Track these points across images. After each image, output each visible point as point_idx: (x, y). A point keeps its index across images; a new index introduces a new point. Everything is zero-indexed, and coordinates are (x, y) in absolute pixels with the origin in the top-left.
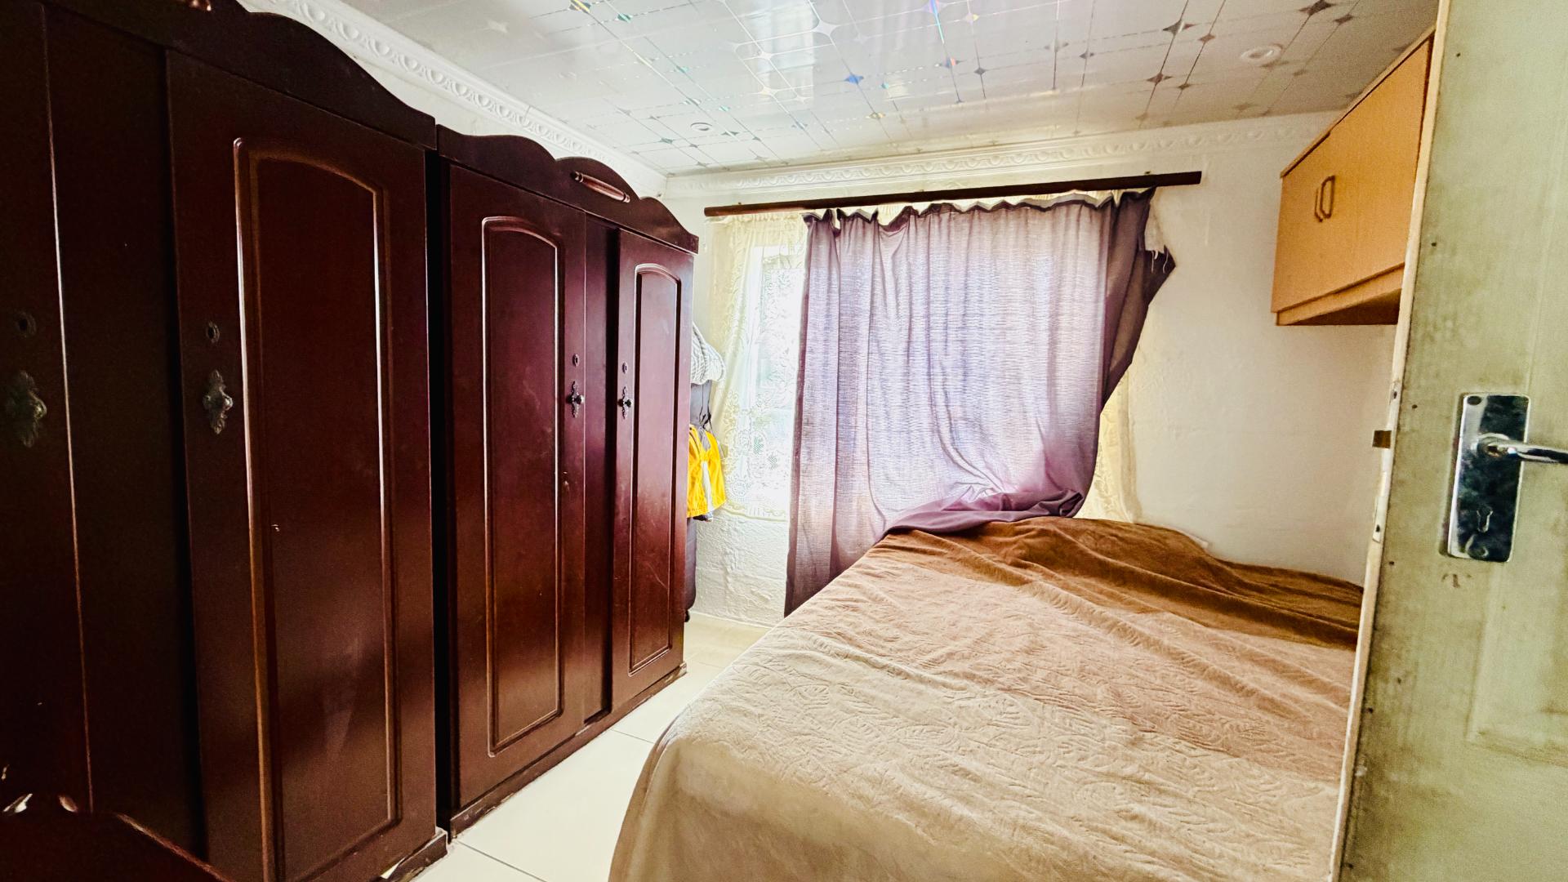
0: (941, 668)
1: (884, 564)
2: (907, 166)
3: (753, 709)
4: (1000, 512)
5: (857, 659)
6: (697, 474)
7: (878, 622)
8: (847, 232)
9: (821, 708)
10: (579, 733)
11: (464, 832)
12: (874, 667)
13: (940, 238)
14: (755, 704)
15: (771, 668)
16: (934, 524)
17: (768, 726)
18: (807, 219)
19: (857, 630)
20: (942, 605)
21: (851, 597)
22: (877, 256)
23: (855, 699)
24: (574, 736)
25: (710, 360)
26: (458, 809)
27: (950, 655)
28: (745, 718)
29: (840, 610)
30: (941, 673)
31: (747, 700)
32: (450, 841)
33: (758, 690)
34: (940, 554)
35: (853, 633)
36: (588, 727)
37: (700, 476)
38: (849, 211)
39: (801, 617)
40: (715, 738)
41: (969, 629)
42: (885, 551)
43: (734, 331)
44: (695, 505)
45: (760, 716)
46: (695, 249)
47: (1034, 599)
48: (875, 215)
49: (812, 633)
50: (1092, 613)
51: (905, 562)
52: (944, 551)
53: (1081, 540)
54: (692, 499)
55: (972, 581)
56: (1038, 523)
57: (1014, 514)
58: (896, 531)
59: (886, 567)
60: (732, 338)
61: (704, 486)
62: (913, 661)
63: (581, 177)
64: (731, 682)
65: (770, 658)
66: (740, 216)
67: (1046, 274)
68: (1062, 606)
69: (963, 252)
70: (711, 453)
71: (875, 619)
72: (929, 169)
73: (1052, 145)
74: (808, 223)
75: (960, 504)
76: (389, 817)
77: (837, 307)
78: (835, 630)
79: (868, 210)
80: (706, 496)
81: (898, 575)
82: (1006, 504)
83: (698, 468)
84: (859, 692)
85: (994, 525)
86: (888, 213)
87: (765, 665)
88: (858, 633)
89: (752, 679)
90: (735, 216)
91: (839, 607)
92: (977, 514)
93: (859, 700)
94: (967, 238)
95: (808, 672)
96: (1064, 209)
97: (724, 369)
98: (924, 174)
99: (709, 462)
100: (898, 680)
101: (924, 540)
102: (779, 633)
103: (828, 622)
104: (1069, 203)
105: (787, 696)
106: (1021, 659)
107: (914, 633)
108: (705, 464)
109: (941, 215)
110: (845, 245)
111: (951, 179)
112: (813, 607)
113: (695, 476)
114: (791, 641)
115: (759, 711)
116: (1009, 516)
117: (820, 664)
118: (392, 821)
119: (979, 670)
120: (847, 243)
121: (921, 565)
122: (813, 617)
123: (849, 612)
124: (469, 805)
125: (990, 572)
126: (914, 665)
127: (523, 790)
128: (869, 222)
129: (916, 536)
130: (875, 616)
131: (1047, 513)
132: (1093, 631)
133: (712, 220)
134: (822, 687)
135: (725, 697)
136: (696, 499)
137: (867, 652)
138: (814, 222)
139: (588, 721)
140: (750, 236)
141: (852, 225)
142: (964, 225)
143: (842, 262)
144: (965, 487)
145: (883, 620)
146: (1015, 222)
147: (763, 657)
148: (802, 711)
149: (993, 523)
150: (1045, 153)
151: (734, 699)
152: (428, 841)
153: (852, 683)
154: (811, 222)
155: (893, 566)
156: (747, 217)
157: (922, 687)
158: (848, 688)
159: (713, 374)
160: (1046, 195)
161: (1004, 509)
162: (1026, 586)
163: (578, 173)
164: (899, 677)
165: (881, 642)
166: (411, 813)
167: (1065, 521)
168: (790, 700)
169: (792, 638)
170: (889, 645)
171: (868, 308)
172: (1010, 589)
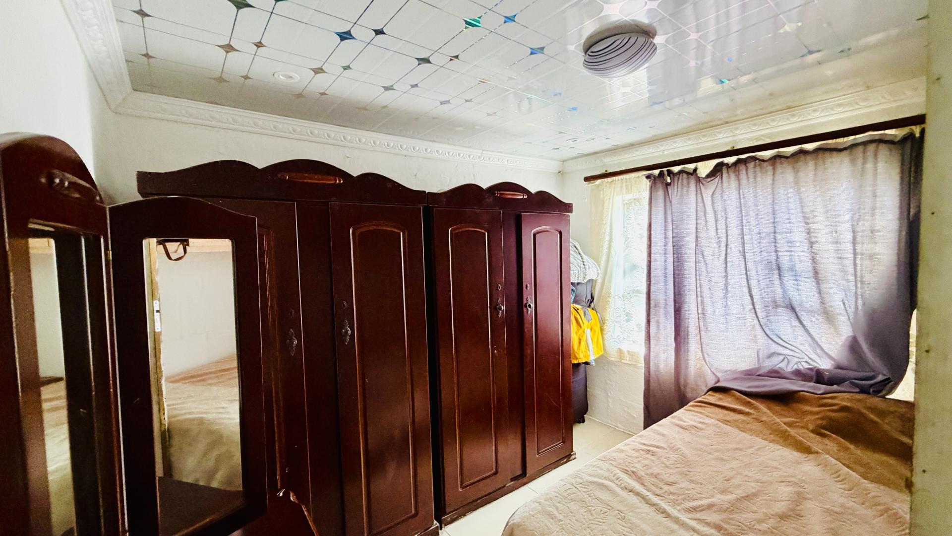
0: (698, 515)
1: (695, 418)
2: (720, 133)
3: (557, 515)
4: (812, 384)
5: (638, 494)
6: (582, 336)
7: (667, 467)
8: (676, 184)
9: (599, 525)
10: (508, 485)
11: (448, 526)
12: (647, 503)
13: (748, 180)
14: (561, 512)
15: (579, 489)
16: (749, 387)
17: (563, 529)
18: (648, 177)
19: (648, 472)
20: (726, 461)
21: (656, 444)
22: (699, 196)
23: (624, 524)
24: (504, 486)
25: (589, 268)
26: (445, 514)
27: (710, 506)
28: (551, 520)
29: (643, 453)
30: (696, 520)
31: (557, 508)
32: (441, 529)
33: (566, 503)
34: (748, 414)
35: (643, 474)
36: (512, 483)
37: (583, 339)
38: (676, 169)
39: (614, 454)
40: (531, 528)
41: (738, 486)
42: (700, 406)
43: (605, 248)
44: (581, 356)
45: (560, 520)
46: (571, 211)
47: (817, 469)
48: (695, 170)
49: (616, 469)
50: (866, 494)
51: (712, 418)
52: (751, 411)
53: (886, 421)
54: (579, 352)
55: (766, 443)
56: (843, 400)
57: (822, 388)
58: (716, 389)
59: (695, 421)
60: (604, 252)
61: (587, 344)
62: (678, 505)
63: (498, 194)
64: (553, 493)
65: (581, 481)
66: (606, 179)
67: (846, 199)
68: (841, 481)
69: (769, 189)
70: (592, 323)
71: (665, 464)
72: (738, 132)
73: (847, 98)
74: (649, 180)
75: (776, 372)
76: (413, 512)
77: (671, 232)
78: (632, 469)
79: (691, 166)
80: (589, 350)
81: (701, 429)
82: (819, 377)
83: (583, 333)
84: (629, 520)
85: (803, 395)
86: (705, 168)
87: (577, 486)
88: (647, 474)
89: (565, 494)
90: (603, 180)
91: (643, 450)
92: (791, 383)
93: (626, 525)
94: (772, 177)
95: (601, 497)
96: (861, 148)
97: (599, 272)
98: (734, 136)
99: (591, 330)
100: (660, 518)
101: (738, 399)
102: (594, 464)
103: (630, 461)
104: (865, 144)
105: (582, 511)
106: (772, 522)
107: (692, 481)
108: (588, 331)
109: (747, 165)
110: (673, 191)
111: (756, 136)
112: (625, 448)
113: (581, 338)
114: (599, 471)
115: (561, 517)
116: (819, 389)
117: (611, 493)
118: (414, 514)
119: (728, 523)
120: (676, 190)
121: (726, 422)
122: (622, 455)
123: (649, 456)
124: (450, 513)
125: (785, 439)
126: (679, 508)
127: (477, 510)
128: (691, 174)
129: (734, 396)
130: (665, 462)
131: (858, 390)
132: (862, 511)
133: (589, 184)
134: (606, 510)
135: (545, 502)
136: (582, 352)
137: (647, 490)
138: (652, 178)
139: (512, 480)
140: (613, 190)
141: (679, 177)
142: (768, 168)
143: (673, 202)
144: (781, 358)
145: (672, 466)
146: (813, 162)
147: (578, 480)
148: (587, 524)
149: (802, 393)
150: (840, 105)
151: (550, 506)
152: (430, 527)
153: (626, 512)
154: (651, 178)
155: (701, 420)
156: (610, 179)
157: (676, 527)
158: (623, 514)
159: (591, 274)
160: (842, 138)
161: (818, 382)
162: (811, 456)
163: (496, 192)
164: (662, 515)
165: (661, 485)
166: (422, 513)
167: (875, 401)
168: (582, 515)
169: (601, 469)
170: (666, 488)
171: (694, 231)
172: (797, 455)
